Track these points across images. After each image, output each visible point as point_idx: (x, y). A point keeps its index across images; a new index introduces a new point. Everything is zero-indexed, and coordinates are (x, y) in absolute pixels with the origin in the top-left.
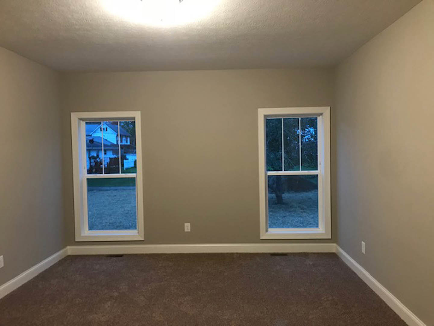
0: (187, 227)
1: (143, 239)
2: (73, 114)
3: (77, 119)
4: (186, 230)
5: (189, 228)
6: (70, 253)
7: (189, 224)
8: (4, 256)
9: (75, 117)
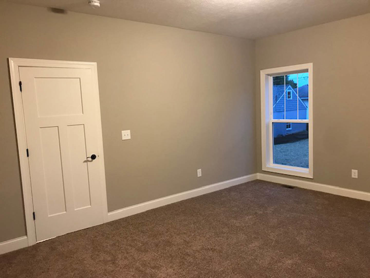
0: (355, 173)
1: (312, 178)
2: (261, 71)
3: (265, 75)
4: (353, 176)
5: (357, 174)
6: (258, 178)
7: (357, 171)
8: (202, 170)
9: (263, 74)
